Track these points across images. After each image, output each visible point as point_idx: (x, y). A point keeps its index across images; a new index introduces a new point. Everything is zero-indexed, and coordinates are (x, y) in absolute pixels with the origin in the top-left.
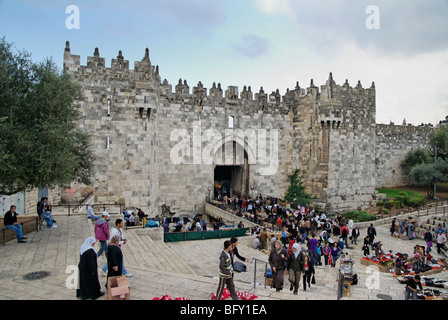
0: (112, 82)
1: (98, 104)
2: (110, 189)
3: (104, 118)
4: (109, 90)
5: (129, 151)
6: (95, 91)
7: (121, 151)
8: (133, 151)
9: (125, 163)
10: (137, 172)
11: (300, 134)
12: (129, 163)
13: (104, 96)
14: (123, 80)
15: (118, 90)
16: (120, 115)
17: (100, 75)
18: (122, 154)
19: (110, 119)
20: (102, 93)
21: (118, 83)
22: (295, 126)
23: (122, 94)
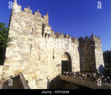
0: (34, 21)
1: (28, 29)
2: (30, 70)
3: (30, 35)
4: (33, 24)
5: (40, 52)
6: (27, 23)
7: (36, 51)
8: (41, 52)
9: (38, 57)
10: (43, 62)
11: (84, 51)
12: (40, 58)
13: (31, 26)
14: (39, 21)
15: (37, 25)
16: (37, 35)
17: (29, 16)
18: (37, 53)
19: (32, 36)
20: (30, 24)
21: (37, 22)
22: (81, 49)
23: (38, 26)
